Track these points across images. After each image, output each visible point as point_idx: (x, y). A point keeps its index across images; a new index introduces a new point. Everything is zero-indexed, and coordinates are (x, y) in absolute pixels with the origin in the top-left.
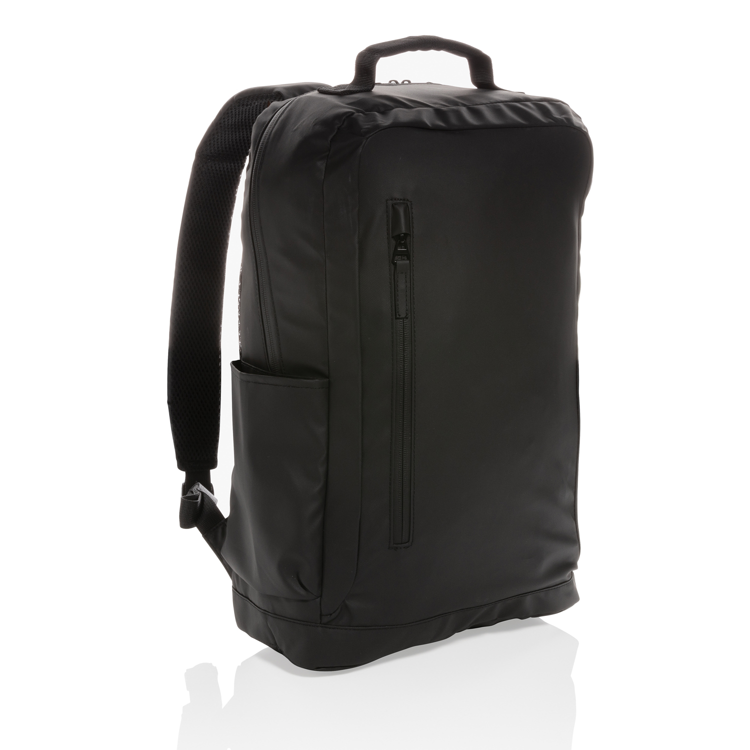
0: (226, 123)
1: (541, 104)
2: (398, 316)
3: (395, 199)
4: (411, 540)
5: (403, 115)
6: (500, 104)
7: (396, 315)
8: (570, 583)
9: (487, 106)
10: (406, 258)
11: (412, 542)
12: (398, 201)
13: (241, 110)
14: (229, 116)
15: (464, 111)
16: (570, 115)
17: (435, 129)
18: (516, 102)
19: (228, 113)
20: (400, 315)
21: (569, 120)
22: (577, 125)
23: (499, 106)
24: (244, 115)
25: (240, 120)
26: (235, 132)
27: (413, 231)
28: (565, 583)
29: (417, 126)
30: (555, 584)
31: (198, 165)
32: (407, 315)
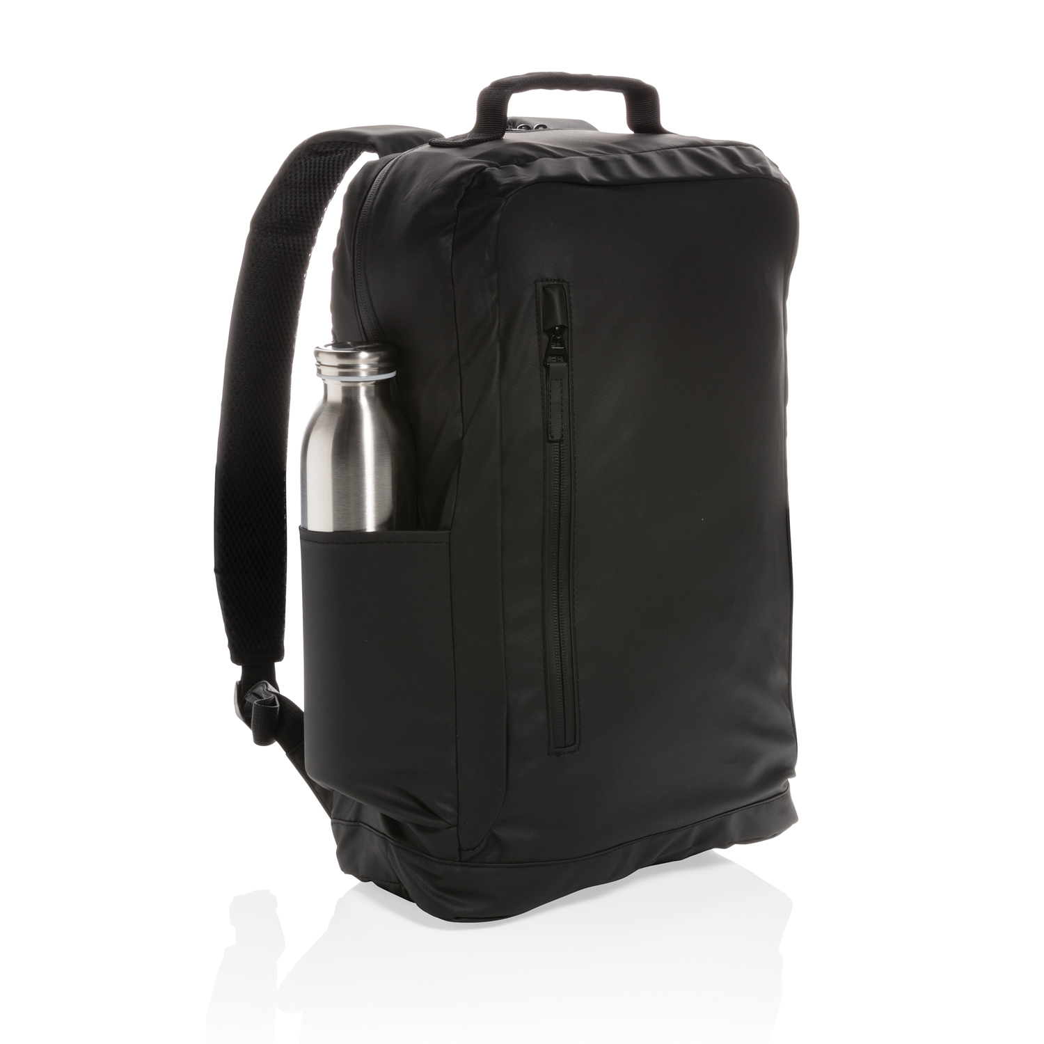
0: (293, 179)
1: (728, 150)
2: (550, 439)
3: (547, 280)
4: (577, 742)
5: (551, 167)
6: (675, 150)
7: (548, 436)
8: (784, 795)
9: (657, 153)
10: (562, 359)
11: (580, 743)
12: (551, 283)
13: (313, 161)
14: (296, 170)
15: (628, 159)
16: (766, 163)
17: (595, 184)
18: (695, 146)
19: (295, 165)
20: (553, 437)
21: (765, 169)
22: (776, 176)
23: (673, 153)
24: (317, 169)
25: (312, 177)
26: (305, 193)
27: (571, 323)
28: (780, 796)
29: (571, 180)
30: (767, 797)
31: (254, 240)
32: (563, 437)
